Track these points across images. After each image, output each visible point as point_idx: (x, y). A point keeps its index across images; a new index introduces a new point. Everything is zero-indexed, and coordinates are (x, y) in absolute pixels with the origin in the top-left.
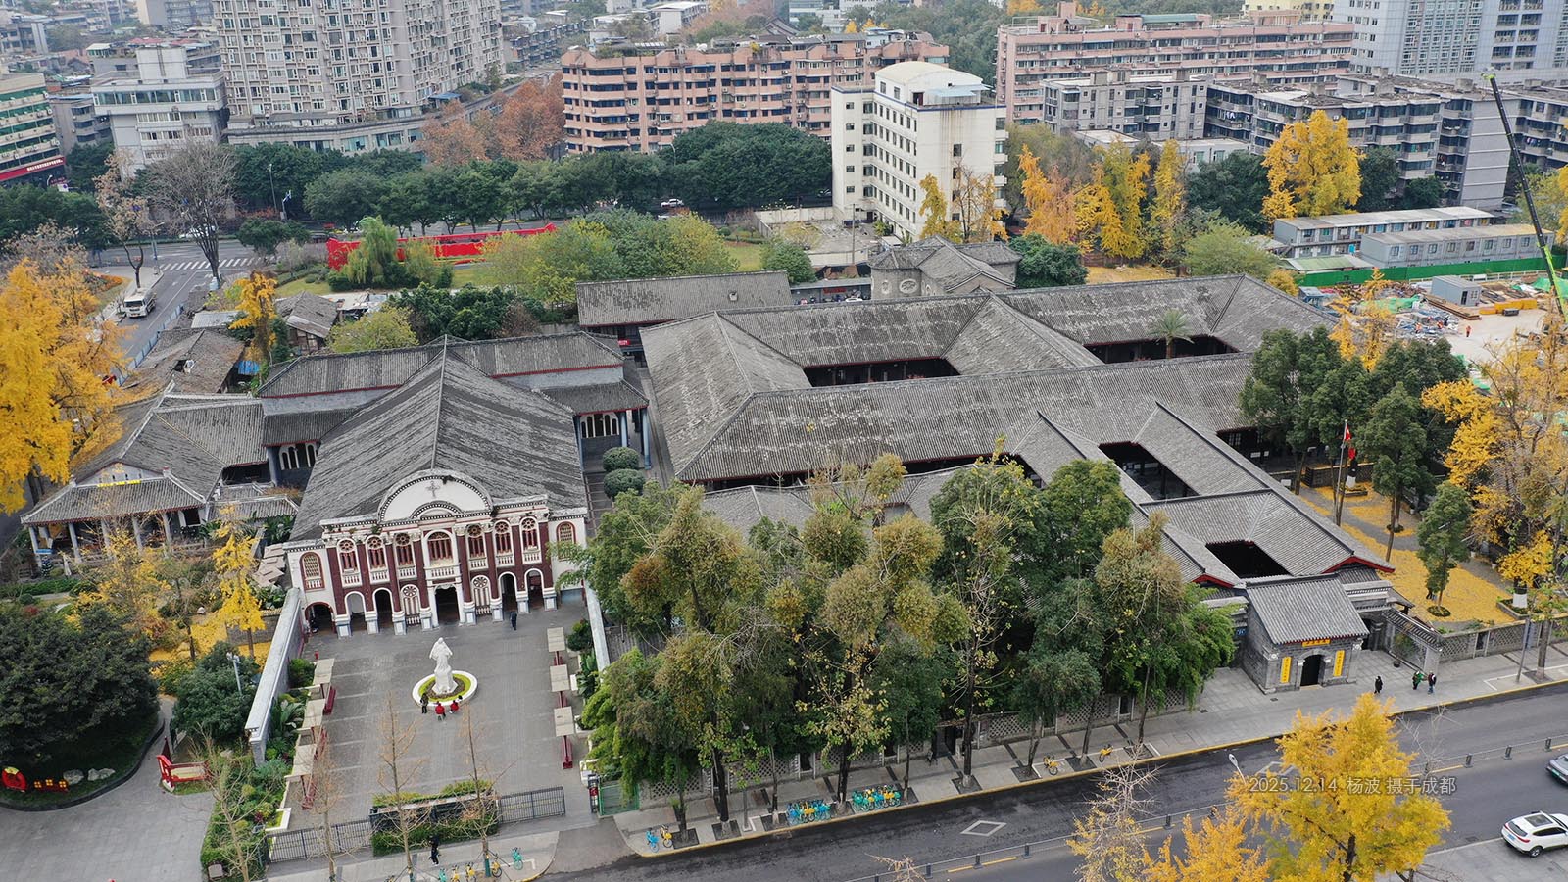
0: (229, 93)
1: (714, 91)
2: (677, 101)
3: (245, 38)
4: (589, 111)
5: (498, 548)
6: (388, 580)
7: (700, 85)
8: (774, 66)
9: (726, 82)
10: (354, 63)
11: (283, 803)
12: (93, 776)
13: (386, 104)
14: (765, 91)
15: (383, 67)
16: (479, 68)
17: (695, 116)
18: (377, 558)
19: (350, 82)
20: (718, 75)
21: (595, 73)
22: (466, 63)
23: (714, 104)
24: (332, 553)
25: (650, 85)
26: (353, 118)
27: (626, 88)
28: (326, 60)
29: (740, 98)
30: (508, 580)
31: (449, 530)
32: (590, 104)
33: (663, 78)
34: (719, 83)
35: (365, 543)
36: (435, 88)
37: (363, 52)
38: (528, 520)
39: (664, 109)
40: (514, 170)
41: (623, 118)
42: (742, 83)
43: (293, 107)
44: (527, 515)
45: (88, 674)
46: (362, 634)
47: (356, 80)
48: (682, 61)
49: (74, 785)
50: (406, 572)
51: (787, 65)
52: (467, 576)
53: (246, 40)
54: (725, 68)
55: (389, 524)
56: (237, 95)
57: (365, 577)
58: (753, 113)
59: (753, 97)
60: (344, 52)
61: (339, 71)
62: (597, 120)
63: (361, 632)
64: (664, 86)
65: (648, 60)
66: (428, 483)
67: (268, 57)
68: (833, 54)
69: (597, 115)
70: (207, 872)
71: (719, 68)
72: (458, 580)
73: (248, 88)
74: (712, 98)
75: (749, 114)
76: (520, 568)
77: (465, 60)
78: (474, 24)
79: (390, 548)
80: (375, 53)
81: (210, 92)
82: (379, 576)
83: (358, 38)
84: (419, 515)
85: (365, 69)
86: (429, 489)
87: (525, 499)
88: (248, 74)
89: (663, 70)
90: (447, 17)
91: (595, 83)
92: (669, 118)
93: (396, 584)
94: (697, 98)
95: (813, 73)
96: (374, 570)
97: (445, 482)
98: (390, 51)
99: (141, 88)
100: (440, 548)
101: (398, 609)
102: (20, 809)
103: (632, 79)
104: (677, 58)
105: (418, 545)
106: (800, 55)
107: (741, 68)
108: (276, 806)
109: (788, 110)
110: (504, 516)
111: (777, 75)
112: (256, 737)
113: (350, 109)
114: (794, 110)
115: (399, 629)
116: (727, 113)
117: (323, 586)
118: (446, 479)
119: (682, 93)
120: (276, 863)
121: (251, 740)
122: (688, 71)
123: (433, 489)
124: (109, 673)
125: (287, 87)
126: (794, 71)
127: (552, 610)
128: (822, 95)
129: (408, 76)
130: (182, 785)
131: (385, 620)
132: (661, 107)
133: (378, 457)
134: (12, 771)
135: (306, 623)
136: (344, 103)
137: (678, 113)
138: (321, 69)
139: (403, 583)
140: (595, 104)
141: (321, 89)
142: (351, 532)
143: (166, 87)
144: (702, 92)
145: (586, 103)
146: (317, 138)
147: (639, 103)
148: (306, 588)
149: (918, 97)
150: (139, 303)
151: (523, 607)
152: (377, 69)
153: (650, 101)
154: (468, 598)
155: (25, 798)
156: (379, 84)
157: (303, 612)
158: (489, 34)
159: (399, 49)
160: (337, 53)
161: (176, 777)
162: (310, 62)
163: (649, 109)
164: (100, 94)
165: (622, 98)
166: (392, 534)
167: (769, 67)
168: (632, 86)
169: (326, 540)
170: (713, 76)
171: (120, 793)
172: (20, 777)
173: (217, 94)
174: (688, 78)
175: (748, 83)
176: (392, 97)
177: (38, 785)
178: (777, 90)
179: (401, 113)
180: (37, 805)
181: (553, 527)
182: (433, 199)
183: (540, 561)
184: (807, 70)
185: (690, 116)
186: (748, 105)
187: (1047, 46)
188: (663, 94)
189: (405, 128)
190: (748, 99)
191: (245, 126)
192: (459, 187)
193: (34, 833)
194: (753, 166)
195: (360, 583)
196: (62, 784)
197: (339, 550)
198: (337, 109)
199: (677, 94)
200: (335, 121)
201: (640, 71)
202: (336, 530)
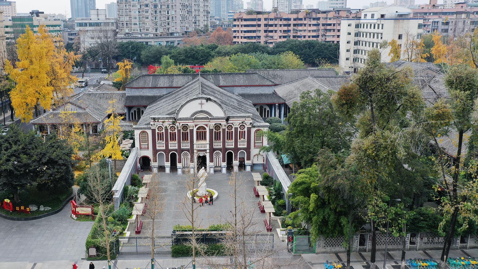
0: (119, 25)
1: (290, 28)
2: (276, 31)
3: (126, 5)
4: (243, 34)
5: (227, 139)
6: (177, 148)
7: (285, 25)
8: (314, 19)
9: (295, 25)
10: (161, 16)
11: (126, 230)
12: (42, 208)
13: (170, 31)
14: (309, 28)
15: (170, 18)
16: (202, 25)
17: (282, 37)
18: (173, 138)
19: (159, 23)
20: (292, 22)
21: (246, 20)
22: (198, 22)
23: (290, 33)
24: (154, 131)
25: (266, 25)
26: (159, 35)
27: (257, 26)
28: (152, 14)
29: (300, 31)
30: (230, 155)
31: (207, 125)
32: (243, 32)
33: (271, 22)
34: (292, 25)
35: (169, 128)
36: (187, 28)
37: (164, 12)
38: (242, 126)
39: (270, 34)
40: (216, 47)
41: (255, 37)
42: (301, 25)
43: (139, 30)
44: (242, 123)
45: (45, 154)
46: (163, 173)
47: (161, 22)
48: (279, 16)
49: (33, 212)
50: (186, 145)
51: (318, 19)
52: (212, 150)
53: (126, 6)
54: (295, 20)
55: (181, 119)
56: (121, 26)
57: (167, 146)
58: (305, 37)
59: (305, 30)
60: (158, 12)
61: (156, 18)
62: (245, 38)
63: (162, 173)
64: (271, 25)
65: (266, 16)
66: (199, 101)
67: (132, 12)
68: (338, 15)
69: (246, 36)
70: (88, 253)
71: (292, 20)
72: (208, 151)
73: (125, 23)
74: (289, 31)
75: (303, 37)
76: (236, 149)
77: (197, 22)
78: (202, 10)
79: (179, 131)
80: (168, 13)
81: (113, 23)
82: (173, 145)
83: (163, 7)
84: (194, 117)
85: (164, 18)
86: (200, 104)
87: (242, 115)
88: (126, 18)
89: (271, 19)
90: (193, 5)
91: (246, 24)
92: (272, 38)
93: (180, 151)
94: (283, 30)
95: (329, 22)
96: (171, 142)
97: (207, 101)
98: (173, 13)
99: (91, 21)
100: (201, 136)
101: (180, 162)
102: (9, 219)
103: (259, 23)
104: (277, 15)
105: (192, 131)
106: (324, 15)
107: (301, 19)
108: (124, 229)
109: (318, 36)
110: (232, 122)
111: (315, 22)
112: (117, 196)
113: (158, 32)
114: (320, 37)
115: (180, 171)
116: (294, 37)
117: (148, 148)
118: (208, 100)
119: (278, 28)
120: (122, 254)
121: (114, 197)
122: (281, 20)
123: (201, 104)
124: (54, 156)
125: (138, 23)
126: (322, 21)
127: (249, 172)
128: (332, 31)
129: (178, 22)
130: (80, 217)
131: (174, 167)
132: (270, 33)
133: (173, 103)
134: (7, 201)
135: (139, 165)
136: (156, 30)
137: (276, 36)
138: (150, 17)
139: (183, 150)
140: (245, 32)
141: (149, 24)
142: (163, 122)
143: (99, 21)
144: (286, 28)
145: (242, 31)
146: (146, 41)
147: (261, 32)
148: (141, 148)
149: (382, 16)
150: (82, 82)
151: (236, 168)
152: (168, 19)
153: (265, 31)
154: (211, 161)
155: (11, 214)
156: (168, 24)
157: (138, 159)
158: (206, 15)
159: (177, 12)
160: (156, 12)
161: (78, 212)
162: (146, 14)
163: (265, 34)
164: (77, 23)
165: (255, 29)
166: (181, 124)
167: (312, 19)
168: (259, 26)
169: (152, 125)
170: (290, 22)
171: (53, 217)
172: (11, 204)
173: (115, 25)
174: (281, 23)
175: (303, 25)
176: (172, 29)
177: (17, 209)
178: (315, 28)
179: (175, 34)
180: (15, 217)
181: (253, 130)
182: (187, 56)
183: (246, 146)
184: (327, 21)
185: (280, 37)
186: (303, 34)
187: (427, 13)
188: (270, 28)
189: (176, 40)
190: (303, 31)
191: (123, 36)
192: (196, 52)
193: (12, 228)
194: (308, 49)
195: (164, 148)
196: (28, 209)
197: (157, 131)
198: (154, 32)
199: (276, 29)
200: (153, 35)
201: (263, 20)
202: (157, 121)
